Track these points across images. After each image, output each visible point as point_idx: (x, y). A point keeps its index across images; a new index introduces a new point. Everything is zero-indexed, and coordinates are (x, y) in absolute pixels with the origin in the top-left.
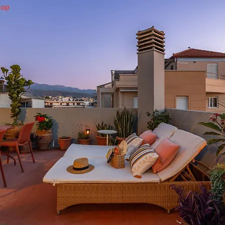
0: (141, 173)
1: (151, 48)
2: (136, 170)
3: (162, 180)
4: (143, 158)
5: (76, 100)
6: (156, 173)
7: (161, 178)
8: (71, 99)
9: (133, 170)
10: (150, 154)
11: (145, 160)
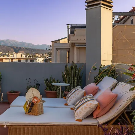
0: (82, 118)
1: (99, 4)
2: (77, 115)
3: (100, 123)
4: (85, 105)
5: (29, 57)
6: (96, 118)
7: (100, 122)
8: (24, 56)
9: (76, 115)
10: (91, 102)
11: (86, 106)
